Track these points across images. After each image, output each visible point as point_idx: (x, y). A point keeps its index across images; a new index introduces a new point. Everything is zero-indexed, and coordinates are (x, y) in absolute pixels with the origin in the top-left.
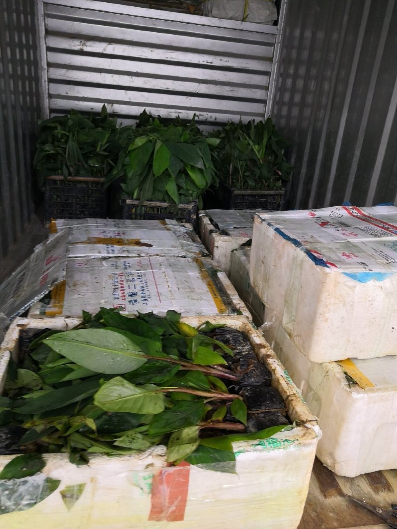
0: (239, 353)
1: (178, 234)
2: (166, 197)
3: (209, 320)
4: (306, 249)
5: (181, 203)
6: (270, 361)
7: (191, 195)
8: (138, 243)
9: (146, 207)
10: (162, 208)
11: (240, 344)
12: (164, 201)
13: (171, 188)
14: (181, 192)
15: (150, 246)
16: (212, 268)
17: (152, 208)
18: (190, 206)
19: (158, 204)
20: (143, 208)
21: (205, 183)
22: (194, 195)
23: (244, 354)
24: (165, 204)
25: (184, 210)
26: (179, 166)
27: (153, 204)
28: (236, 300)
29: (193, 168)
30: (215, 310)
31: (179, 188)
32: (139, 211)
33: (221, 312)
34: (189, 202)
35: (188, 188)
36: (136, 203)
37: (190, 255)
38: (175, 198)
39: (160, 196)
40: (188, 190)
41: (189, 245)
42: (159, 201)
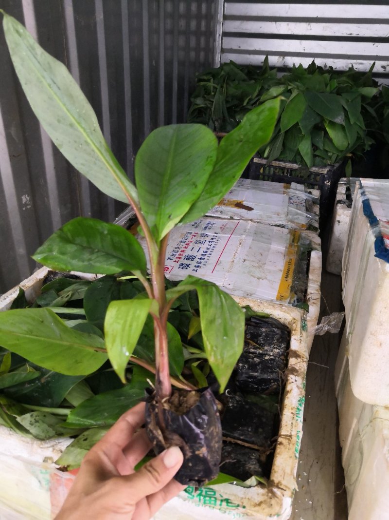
0: (261, 356)
1: (294, 199)
2: (297, 157)
3: (251, 305)
4: (380, 232)
5: (314, 165)
6: (292, 378)
7: (330, 158)
8: (239, 205)
9: (275, 167)
10: (292, 170)
11: (270, 344)
12: (295, 162)
13: (305, 147)
14: (317, 153)
15: (250, 209)
16: (310, 244)
17: (282, 169)
18: (325, 171)
19: (289, 165)
20: (272, 169)
21: (346, 144)
22: (334, 158)
23: (267, 358)
24: (296, 166)
25: (317, 174)
26: (314, 120)
27: (282, 164)
28: (314, 289)
29: (333, 124)
30: (273, 295)
31: (315, 147)
32: (267, 172)
33: (281, 298)
34: (325, 166)
35: (327, 148)
36: (264, 162)
37: (290, 225)
38: (308, 160)
39: (291, 156)
40: (327, 151)
41: (297, 214)
42: (290, 162)
